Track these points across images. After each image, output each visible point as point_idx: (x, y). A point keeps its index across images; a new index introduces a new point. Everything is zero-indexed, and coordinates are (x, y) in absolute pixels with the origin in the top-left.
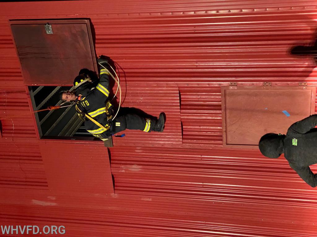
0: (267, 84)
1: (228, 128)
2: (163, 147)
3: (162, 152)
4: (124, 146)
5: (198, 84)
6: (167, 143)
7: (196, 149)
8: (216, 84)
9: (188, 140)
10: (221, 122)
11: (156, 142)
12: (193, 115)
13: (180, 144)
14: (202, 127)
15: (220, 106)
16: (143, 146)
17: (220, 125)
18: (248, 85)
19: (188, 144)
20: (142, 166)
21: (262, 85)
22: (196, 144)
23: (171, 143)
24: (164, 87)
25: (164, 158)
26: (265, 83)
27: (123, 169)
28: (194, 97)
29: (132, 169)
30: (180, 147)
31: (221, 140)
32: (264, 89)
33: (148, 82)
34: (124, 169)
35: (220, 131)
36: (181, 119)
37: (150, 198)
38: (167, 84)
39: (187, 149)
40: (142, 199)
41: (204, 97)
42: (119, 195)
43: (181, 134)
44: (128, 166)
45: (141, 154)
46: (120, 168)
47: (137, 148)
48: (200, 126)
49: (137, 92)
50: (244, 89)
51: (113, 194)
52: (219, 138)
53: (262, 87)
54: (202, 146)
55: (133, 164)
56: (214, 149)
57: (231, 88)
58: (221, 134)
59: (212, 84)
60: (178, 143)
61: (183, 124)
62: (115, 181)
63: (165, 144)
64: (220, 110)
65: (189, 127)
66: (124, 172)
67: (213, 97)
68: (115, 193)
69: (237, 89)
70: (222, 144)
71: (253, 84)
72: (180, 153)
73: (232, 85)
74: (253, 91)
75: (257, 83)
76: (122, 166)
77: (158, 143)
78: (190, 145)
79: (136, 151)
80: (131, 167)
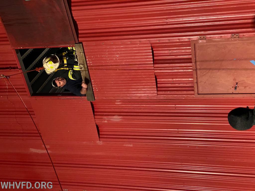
0: (235, 36)
1: (199, 80)
2: (139, 99)
3: (139, 104)
4: (105, 100)
5: (169, 40)
6: (143, 95)
7: (170, 100)
8: (186, 39)
9: (162, 92)
10: (192, 74)
11: (133, 95)
12: (166, 68)
13: (155, 96)
14: (174, 80)
15: (191, 59)
16: (122, 99)
17: (191, 76)
18: (217, 38)
19: (162, 96)
20: (122, 117)
21: (230, 37)
22: (170, 95)
23: (147, 95)
24: (137, 44)
25: (141, 109)
26: (233, 35)
27: (106, 120)
28: (166, 52)
29: (114, 120)
30: (155, 98)
31: (193, 90)
32: (232, 41)
33: (122, 41)
35: (192, 82)
36: (155, 73)
37: (131, 144)
38: (140, 41)
39: (162, 100)
40: (124, 145)
41: (175, 51)
42: (104, 142)
43: (155, 86)
44: (110, 117)
45: (121, 105)
46: (102, 119)
47: (117, 101)
48: (173, 78)
49: (113, 50)
50: (213, 42)
51: (98, 142)
52: (191, 89)
53: (230, 39)
54: (176, 96)
55: (114, 115)
56: (187, 98)
57: (201, 41)
58: (193, 85)
59: (182, 39)
60: (153, 95)
61: (157, 77)
62: (100, 130)
63: (141, 96)
64: (191, 62)
65: (163, 80)
66: (107, 122)
67: (183, 51)
68: (100, 140)
69: (206, 42)
70: (193, 94)
71: (221, 37)
72: (156, 103)
73: (201, 38)
74: (221, 43)
75: (225, 35)
76: (105, 117)
77: (135, 96)
78: (165, 96)
79: (116, 103)
80: (112, 118)
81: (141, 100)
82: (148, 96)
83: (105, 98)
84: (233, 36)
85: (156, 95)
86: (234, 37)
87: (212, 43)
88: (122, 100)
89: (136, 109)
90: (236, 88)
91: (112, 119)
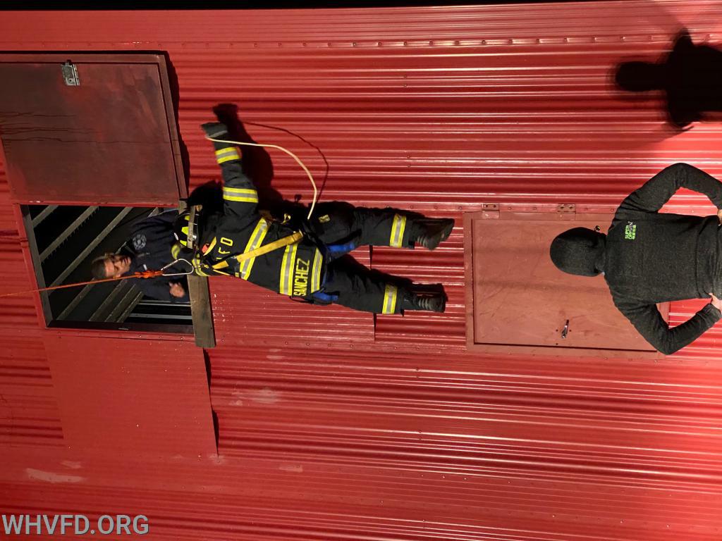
0: (567, 208)
1: (479, 307)
2: (329, 348)
3: (329, 360)
4: (242, 347)
5: (412, 206)
6: (340, 338)
7: (406, 354)
8: (451, 207)
9: (387, 334)
10: (462, 293)
11: (314, 337)
13: (369, 342)
15: (461, 256)
16: (286, 346)
17: (462, 299)
18: (524, 210)
19: (387, 342)
20: (282, 392)
21: (554, 209)
22: (405, 343)
23: (350, 339)
25: (332, 375)
26: (563, 205)
27: (238, 399)
29: (261, 399)
30: (369, 349)
31: (463, 334)
32: (559, 219)
34: (241, 397)
35: (461, 313)
37: (298, 465)
39: (385, 353)
40: (281, 468)
42: (230, 457)
43: (372, 319)
44: (249, 392)
45: (281, 363)
46: (230, 395)
47: (271, 350)
50: (515, 220)
51: (213, 457)
52: (458, 329)
53: (556, 216)
54: (420, 346)
55: (261, 388)
56: (447, 353)
57: (487, 215)
58: (462, 320)
59: (443, 207)
60: (365, 340)
62: (220, 427)
63: (335, 341)
64: (462, 264)
66: (242, 405)
68: (219, 453)
69: (499, 219)
70: (464, 343)
71: (535, 208)
72: (370, 362)
73: (487, 208)
74: (535, 222)
75: (544, 204)
76: (237, 392)
77: (320, 340)
78: (393, 344)
79: (269, 357)
80: (256, 394)
81: (333, 351)
82: (351, 341)
83: (241, 342)
84: (562, 207)
85: (373, 339)
86: (564, 209)
87: (514, 222)
88: (284, 348)
89: (320, 374)
90: (564, 333)
91: (257, 397)
